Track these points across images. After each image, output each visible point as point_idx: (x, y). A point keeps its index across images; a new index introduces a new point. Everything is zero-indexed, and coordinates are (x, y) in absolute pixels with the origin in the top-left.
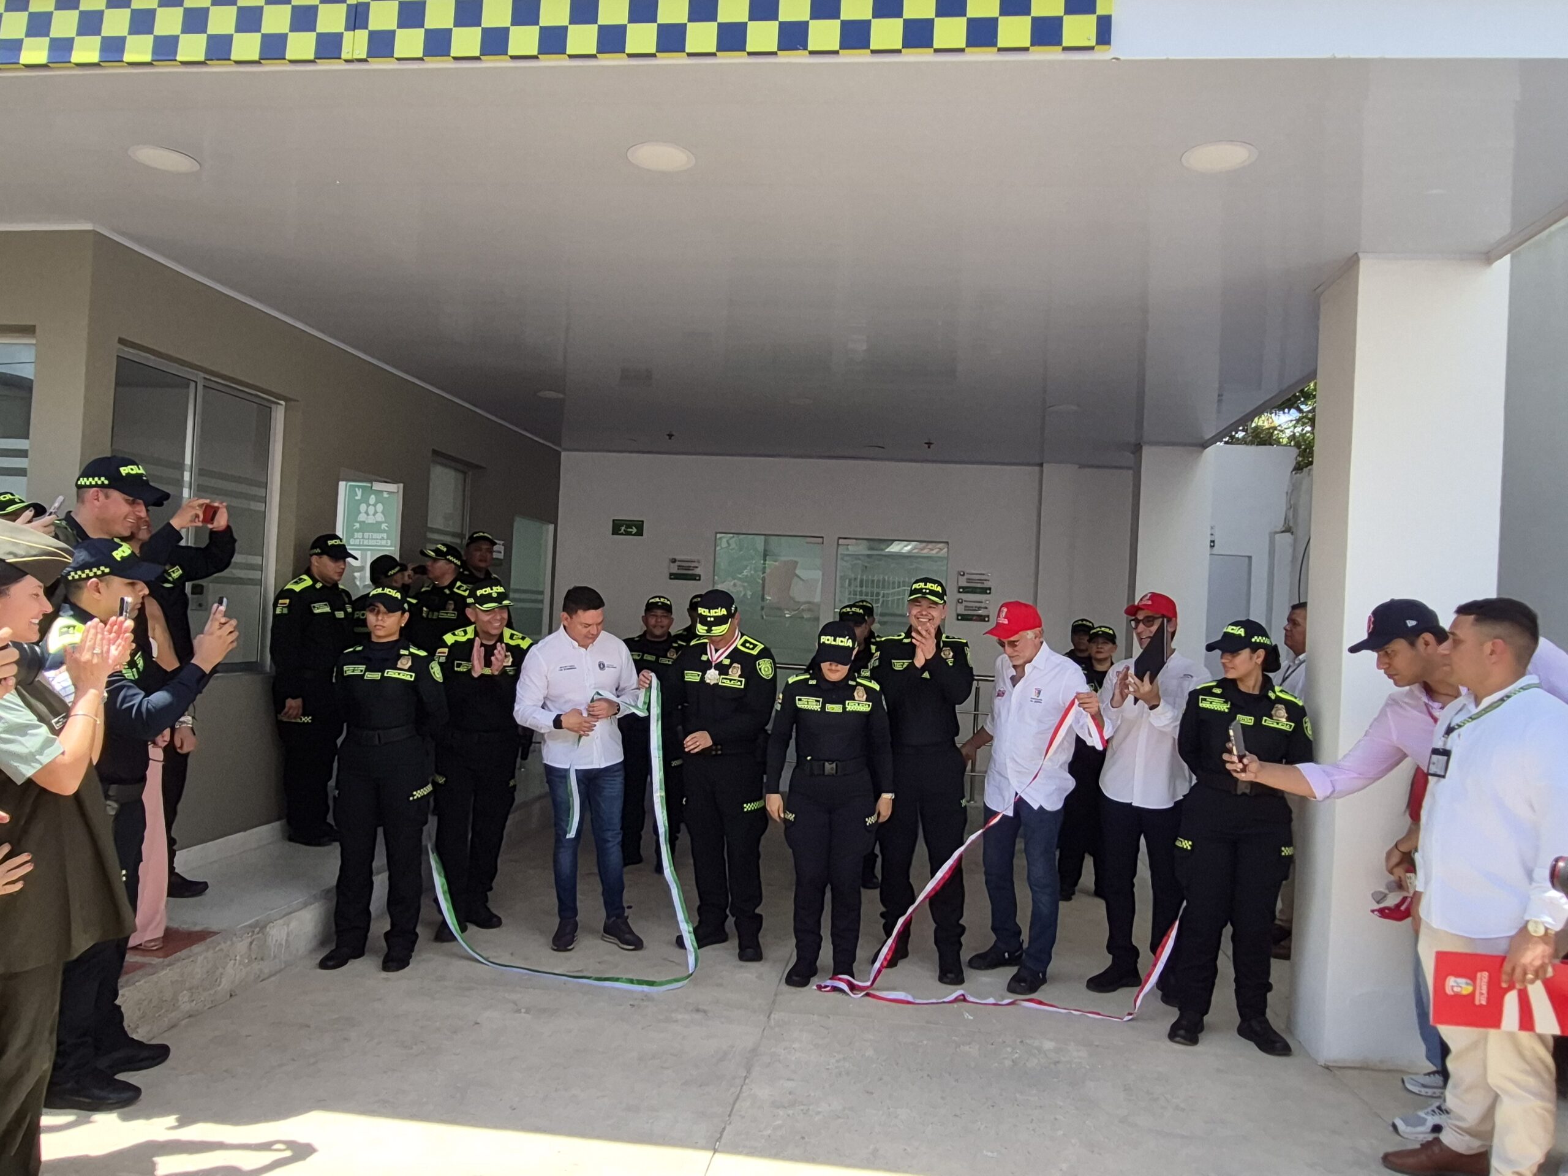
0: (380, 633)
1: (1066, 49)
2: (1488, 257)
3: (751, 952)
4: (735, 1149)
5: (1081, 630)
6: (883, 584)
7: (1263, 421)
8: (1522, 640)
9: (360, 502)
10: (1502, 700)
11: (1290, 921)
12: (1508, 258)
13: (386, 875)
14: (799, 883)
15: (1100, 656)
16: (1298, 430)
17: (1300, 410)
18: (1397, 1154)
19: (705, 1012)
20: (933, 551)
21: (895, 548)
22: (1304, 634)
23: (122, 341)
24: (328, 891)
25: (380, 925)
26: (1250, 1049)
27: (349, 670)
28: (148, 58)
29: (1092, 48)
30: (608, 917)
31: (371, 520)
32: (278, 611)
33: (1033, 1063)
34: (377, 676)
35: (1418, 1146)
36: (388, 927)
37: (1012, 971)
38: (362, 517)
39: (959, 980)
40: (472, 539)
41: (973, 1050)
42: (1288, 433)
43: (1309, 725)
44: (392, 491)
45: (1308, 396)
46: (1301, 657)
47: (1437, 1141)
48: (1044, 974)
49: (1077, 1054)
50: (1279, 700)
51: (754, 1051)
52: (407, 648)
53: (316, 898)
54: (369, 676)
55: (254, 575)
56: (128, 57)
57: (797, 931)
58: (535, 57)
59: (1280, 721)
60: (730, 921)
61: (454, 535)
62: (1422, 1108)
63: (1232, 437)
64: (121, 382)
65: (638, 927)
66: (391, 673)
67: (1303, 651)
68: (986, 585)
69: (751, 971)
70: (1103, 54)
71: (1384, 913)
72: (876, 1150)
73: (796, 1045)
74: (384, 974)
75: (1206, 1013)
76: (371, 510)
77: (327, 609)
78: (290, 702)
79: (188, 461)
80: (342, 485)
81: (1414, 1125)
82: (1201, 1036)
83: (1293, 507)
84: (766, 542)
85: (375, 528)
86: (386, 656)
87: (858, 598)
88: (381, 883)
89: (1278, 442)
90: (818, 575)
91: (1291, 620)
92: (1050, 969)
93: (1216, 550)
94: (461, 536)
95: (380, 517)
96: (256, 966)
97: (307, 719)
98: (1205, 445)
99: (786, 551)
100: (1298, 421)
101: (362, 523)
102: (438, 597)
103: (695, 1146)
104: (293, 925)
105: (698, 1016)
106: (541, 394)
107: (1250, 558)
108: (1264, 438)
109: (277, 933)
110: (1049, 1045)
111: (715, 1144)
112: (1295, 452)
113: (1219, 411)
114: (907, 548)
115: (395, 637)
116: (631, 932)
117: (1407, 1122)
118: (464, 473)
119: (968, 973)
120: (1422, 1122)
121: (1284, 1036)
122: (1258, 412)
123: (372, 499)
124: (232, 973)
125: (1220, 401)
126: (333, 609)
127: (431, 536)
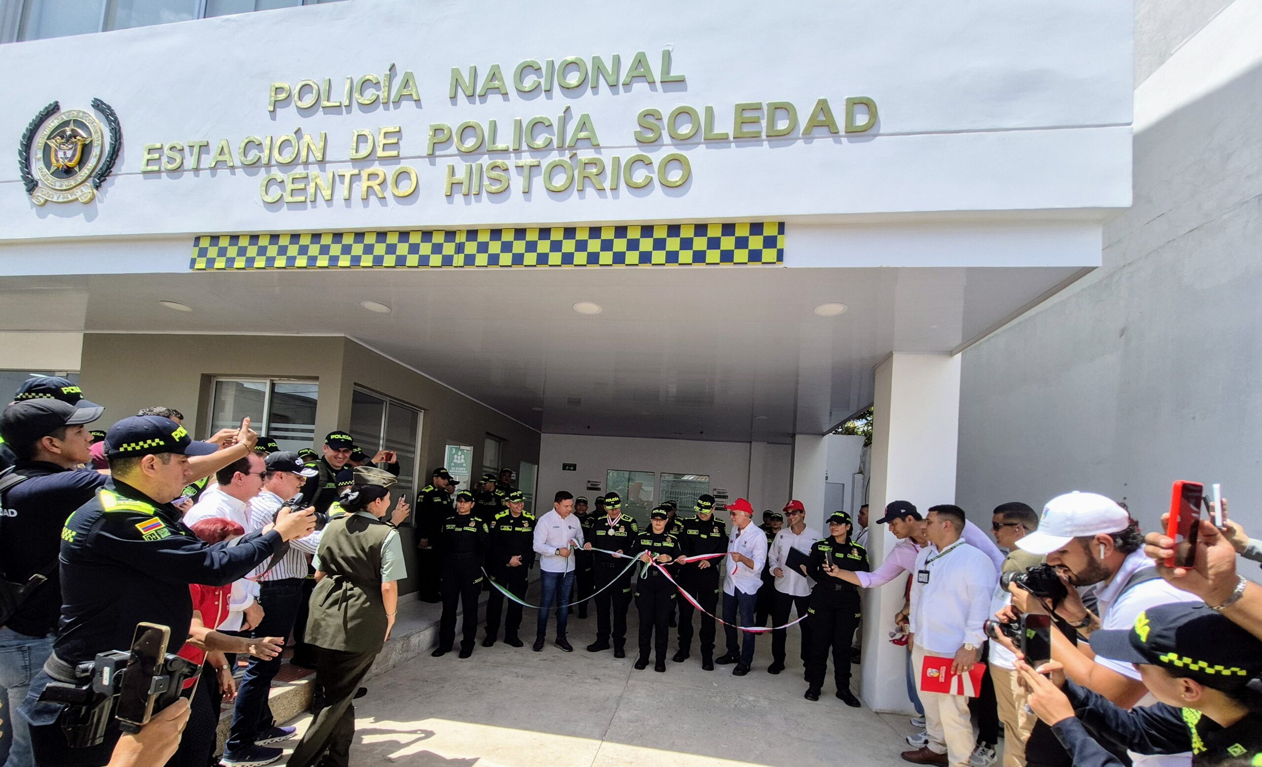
0: (462, 511)
1: (763, 263)
2: (951, 353)
3: (620, 653)
4: (611, 740)
5: (767, 515)
6: (680, 494)
7: (850, 424)
8: (958, 522)
9: (454, 454)
10: (952, 549)
11: (860, 647)
12: (960, 354)
13: (462, 616)
14: (641, 624)
15: (776, 527)
16: (866, 428)
17: (867, 420)
18: (908, 753)
19: (599, 679)
20: (702, 479)
21: (686, 478)
22: (867, 519)
23: (355, 384)
24: (437, 622)
25: (459, 639)
26: (841, 704)
27: (449, 527)
28: (371, 264)
29: (775, 263)
30: (558, 637)
31: (459, 462)
32: (419, 501)
33: (744, 706)
34: (460, 529)
35: (918, 750)
36: (462, 639)
37: (734, 665)
38: (455, 461)
39: (711, 668)
40: (502, 470)
41: (718, 700)
42: (861, 429)
43: (867, 558)
44: (468, 449)
45: (871, 413)
46: (866, 529)
47: (926, 748)
48: (749, 666)
49: (764, 703)
50: (854, 547)
51: (621, 697)
52: (473, 518)
53: (431, 625)
54: (458, 529)
55: (409, 485)
56: (362, 264)
57: (640, 645)
58: (535, 266)
59: (855, 555)
60: (611, 639)
61: (494, 469)
62: (920, 733)
63: (836, 431)
64: (355, 401)
65: (570, 641)
66: (466, 528)
67: (867, 526)
68: (726, 494)
69: (619, 662)
70: (779, 266)
71: (894, 642)
72: (674, 742)
73: (639, 695)
74: (460, 659)
75: (822, 686)
76: (459, 458)
77: (440, 500)
78: (423, 540)
79: (382, 435)
80: (447, 446)
81: (917, 740)
82: (820, 697)
83: (863, 462)
84: (629, 475)
85: (461, 465)
86: (465, 521)
87: (669, 499)
88: (460, 620)
89: (856, 433)
90: (652, 489)
91: (861, 512)
92: (752, 664)
93: (828, 481)
94: (498, 470)
95: (463, 461)
96: (405, 655)
97: (430, 548)
98: (823, 435)
99: (638, 479)
100: (866, 424)
101: (455, 463)
102: (488, 496)
103: (594, 738)
104: (422, 637)
105: (596, 681)
106: (533, 409)
107: (843, 484)
108: (851, 432)
109: (414, 640)
110: (751, 698)
111: (603, 737)
112: (864, 438)
113: (830, 420)
114: (691, 478)
115: (468, 513)
116: (568, 644)
117: (913, 739)
118: (500, 443)
119: (716, 666)
120: (920, 738)
121: (857, 698)
122: (848, 420)
123: (460, 453)
124: (394, 657)
125: (830, 415)
126: (443, 500)
127: (484, 469)
